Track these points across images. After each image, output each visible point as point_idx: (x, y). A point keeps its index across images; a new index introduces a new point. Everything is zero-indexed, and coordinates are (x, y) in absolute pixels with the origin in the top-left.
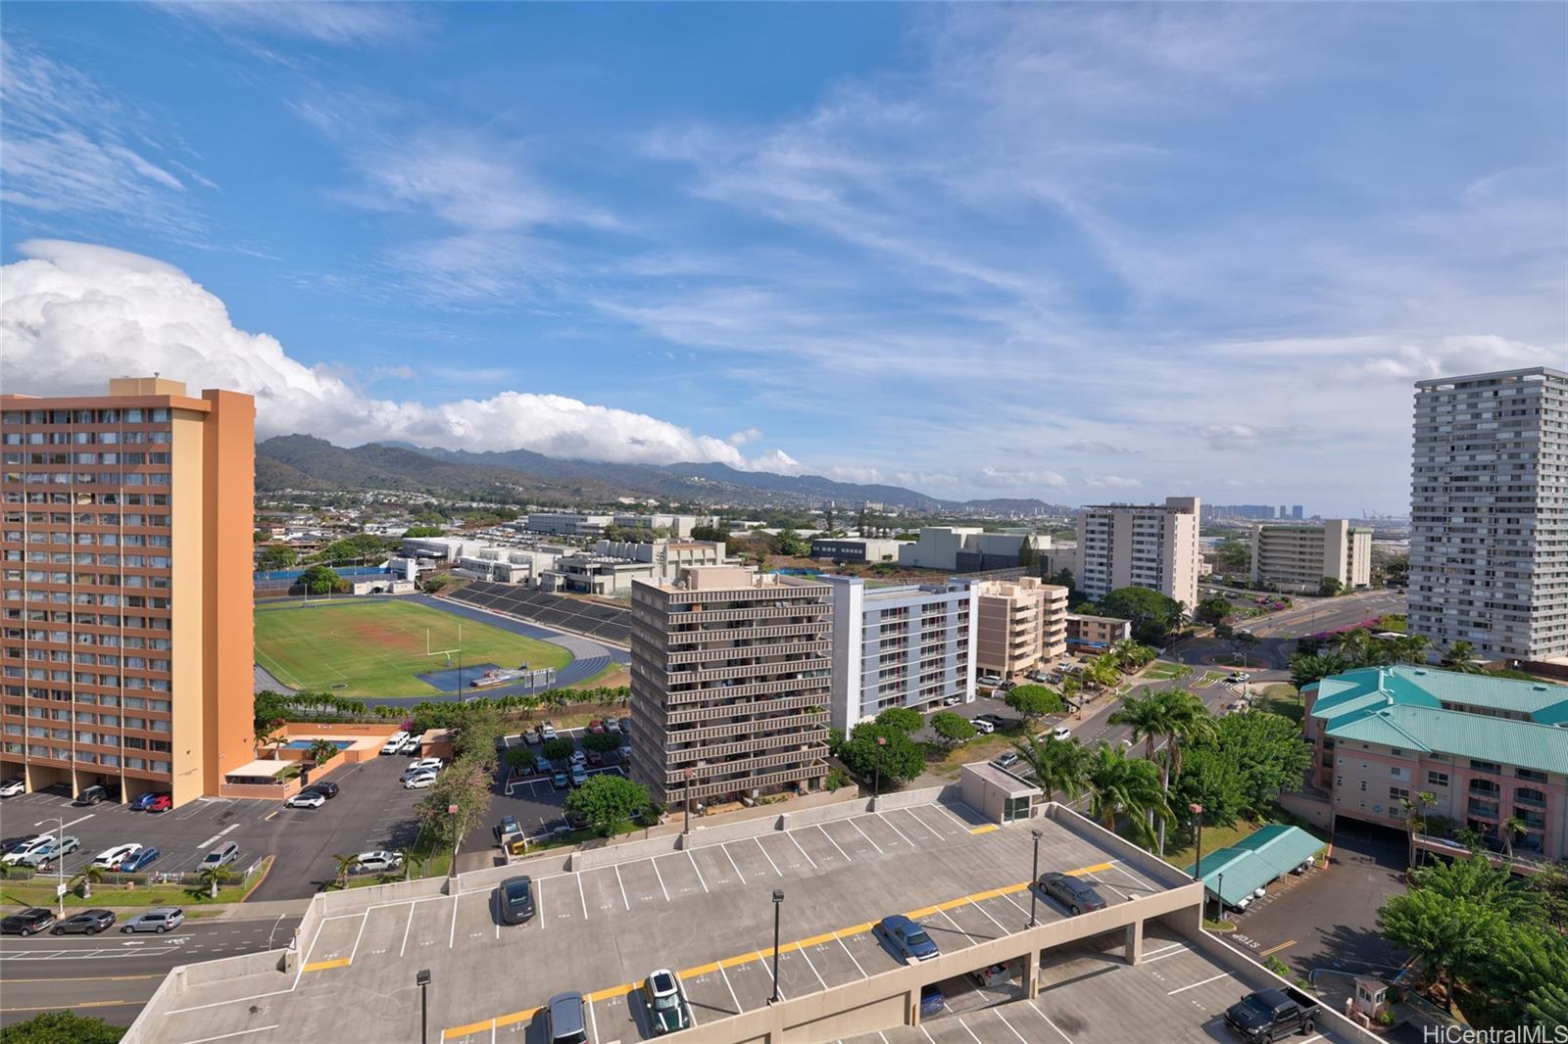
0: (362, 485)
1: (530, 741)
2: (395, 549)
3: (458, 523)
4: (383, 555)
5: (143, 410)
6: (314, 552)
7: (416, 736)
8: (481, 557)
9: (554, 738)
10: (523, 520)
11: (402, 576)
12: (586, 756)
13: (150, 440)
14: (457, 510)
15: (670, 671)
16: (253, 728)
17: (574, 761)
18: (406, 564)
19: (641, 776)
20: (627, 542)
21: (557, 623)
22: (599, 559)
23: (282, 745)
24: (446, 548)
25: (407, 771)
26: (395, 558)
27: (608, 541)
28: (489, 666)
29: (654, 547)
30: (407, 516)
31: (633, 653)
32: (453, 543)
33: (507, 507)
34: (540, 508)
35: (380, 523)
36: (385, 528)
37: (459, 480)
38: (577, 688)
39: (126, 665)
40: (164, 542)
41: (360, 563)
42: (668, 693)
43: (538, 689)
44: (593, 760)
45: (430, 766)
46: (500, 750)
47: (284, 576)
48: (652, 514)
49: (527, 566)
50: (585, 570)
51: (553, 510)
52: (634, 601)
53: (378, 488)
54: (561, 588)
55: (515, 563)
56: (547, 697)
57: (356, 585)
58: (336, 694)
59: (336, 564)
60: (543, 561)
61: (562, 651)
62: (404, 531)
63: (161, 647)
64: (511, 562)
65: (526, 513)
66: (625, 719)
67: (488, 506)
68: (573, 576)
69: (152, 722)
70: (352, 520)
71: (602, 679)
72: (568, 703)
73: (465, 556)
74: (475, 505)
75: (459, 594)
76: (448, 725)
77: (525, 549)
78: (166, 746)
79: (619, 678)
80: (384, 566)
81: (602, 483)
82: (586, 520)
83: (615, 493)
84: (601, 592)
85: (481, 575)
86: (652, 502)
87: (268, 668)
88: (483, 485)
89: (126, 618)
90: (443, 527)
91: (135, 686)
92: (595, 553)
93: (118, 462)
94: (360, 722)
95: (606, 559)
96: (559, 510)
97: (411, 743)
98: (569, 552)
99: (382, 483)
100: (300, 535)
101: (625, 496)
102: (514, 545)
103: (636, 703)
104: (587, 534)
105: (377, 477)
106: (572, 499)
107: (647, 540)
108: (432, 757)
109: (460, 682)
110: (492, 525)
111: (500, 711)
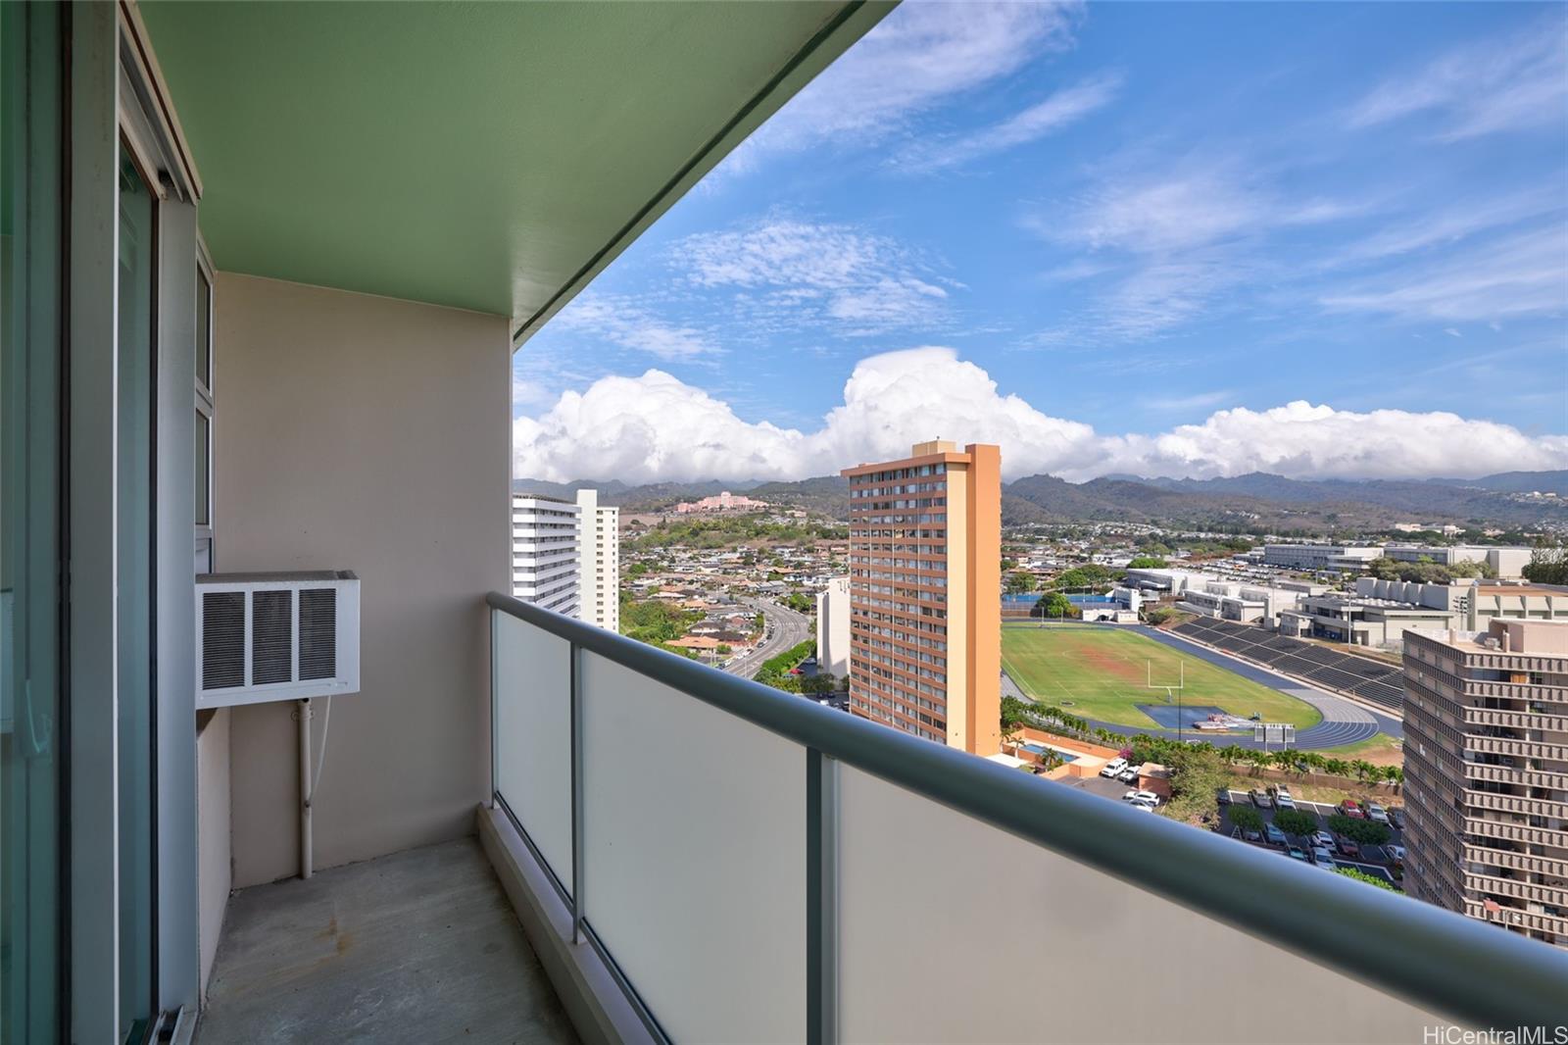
0: (1091, 518)
1: (1260, 803)
2: (1120, 580)
3: (1183, 554)
4: (1109, 585)
5: (930, 466)
6: (1051, 580)
7: (1133, 765)
8: (1208, 591)
9: (1291, 807)
10: (1258, 552)
11: (1126, 606)
12: (1336, 840)
13: (934, 488)
14: (1183, 541)
15: (1470, 760)
16: (999, 725)
17: (1318, 842)
18: (1129, 595)
19: (1420, 890)
20: (1404, 580)
21: (1301, 673)
22: (1360, 601)
23: (1020, 745)
24: (1169, 580)
25: (1124, 798)
26: (1120, 588)
27: (1375, 579)
28: (1214, 710)
29: (1450, 589)
30: (1133, 547)
31: (1406, 726)
32: (1177, 576)
33: (1240, 537)
34: (1281, 539)
35: (1107, 554)
36: (1111, 559)
37: (1185, 509)
38: (1326, 756)
39: (921, 658)
40: (943, 567)
41: (1088, 591)
42: (1467, 790)
43: (1272, 746)
44: (1346, 849)
45: (1147, 800)
46: (1222, 803)
47: (1026, 599)
48: (1454, 543)
49: (1262, 604)
50: (1341, 613)
51: (1298, 540)
52: (1406, 657)
53: (1106, 520)
54: (1307, 633)
55: (1248, 600)
56: (1285, 757)
57: (1085, 612)
58: (1064, 710)
59: (1068, 591)
60: (1283, 600)
61: (1306, 708)
62: (1128, 561)
63: (941, 648)
64: (1243, 598)
65: (1262, 544)
66: (1397, 809)
67: (1217, 536)
68: (1323, 620)
69: (935, 705)
70: (1082, 551)
71: (1363, 752)
72: (1312, 770)
73: (1190, 589)
74: (1202, 535)
75: (1180, 629)
76: (1166, 763)
77: (1258, 584)
78: (942, 726)
79: (1388, 755)
80: (1110, 595)
81: (1368, 506)
82: (1342, 553)
83: (1389, 518)
84: (1365, 643)
85: (1208, 610)
86: (1452, 529)
87: (1012, 677)
88: (1212, 514)
89: (921, 623)
90: (1167, 558)
91: (926, 675)
92: (1354, 594)
93: (917, 506)
94: (1083, 740)
95: (1373, 602)
96: (1306, 541)
97: (1128, 771)
98: (1317, 590)
99: (1109, 516)
100: (1039, 563)
101: (1404, 522)
102: (1246, 580)
103: (1413, 791)
104: (1343, 570)
105: (1105, 510)
106: (1324, 527)
107: (1441, 579)
108: (1150, 791)
109: (1181, 721)
110: (1221, 557)
111: (1224, 761)
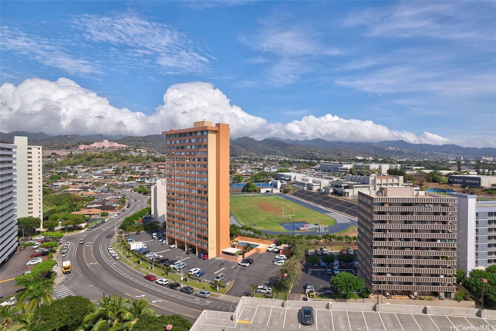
0: (264, 154)
1: (318, 254)
2: (273, 177)
3: (295, 167)
4: (270, 179)
5: (201, 131)
6: (249, 177)
7: (278, 246)
8: (302, 180)
9: (327, 254)
10: (318, 166)
11: (276, 187)
12: (339, 263)
13: (203, 141)
14: (295, 162)
15: (374, 232)
16: (229, 236)
17: (335, 264)
18: (277, 182)
19: (362, 275)
20: (358, 175)
21: (330, 207)
22: (347, 182)
23: (237, 243)
24: (290, 177)
25: (275, 258)
26: (274, 180)
27: (351, 175)
28: (304, 223)
29: (370, 178)
30: (278, 165)
31: (358, 222)
32: (293, 175)
33: (313, 161)
34: (325, 161)
35: (269, 167)
36: (271, 169)
37: (296, 151)
38: (337, 235)
39: (197, 212)
40: (206, 173)
41: (263, 181)
42: (373, 241)
43: (322, 233)
44: (342, 265)
45: (282, 258)
46: (307, 255)
47: (240, 185)
48: (371, 163)
49: (319, 184)
50: (341, 186)
51: (330, 162)
52: (359, 200)
53: (269, 155)
54: (332, 194)
55: (315, 183)
56: (325, 237)
57: (261, 190)
58: (253, 227)
59: (255, 182)
60: (325, 183)
61: (332, 219)
62: (276, 170)
63: (206, 207)
64: (313, 182)
65: (319, 163)
66: (356, 250)
67: (306, 161)
68: (337, 189)
69: (203, 230)
70: (261, 166)
71: (347, 232)
72: (333, 240)
73: (297, 180)
74: (301, 160)
75: (295, 194)
76: (289, 244)
77: (318, 177)
78: (206, 239)
79: (353, 233)
80: (270, 183)
81: (349, 151)
82: (342, 166)
83: (355, 155)
84: (348, 196)
85: (302, 187)
86: (371, 158)
87: (235, 216)
88: (304, 153)
89: (197, 197)
90: (290, 169)
91: (199, 219)
92: (345, 180)
93: (195, 148)
94: (260, 238)
95: (350, 182)
96: (332, 162)
97: (276, 248)
98: (335, 179)
99: (270, 153)
100: (245, 171)
101: (359, 156)
102: (314, 176)
103: (360, 244)
104: (342, 172)
105: (269, 151)
106: (337, 157)
107: (368, 174)
108: (283, 255)
109: (294, 228)
110: (307, 168)
111: (307, 240)
